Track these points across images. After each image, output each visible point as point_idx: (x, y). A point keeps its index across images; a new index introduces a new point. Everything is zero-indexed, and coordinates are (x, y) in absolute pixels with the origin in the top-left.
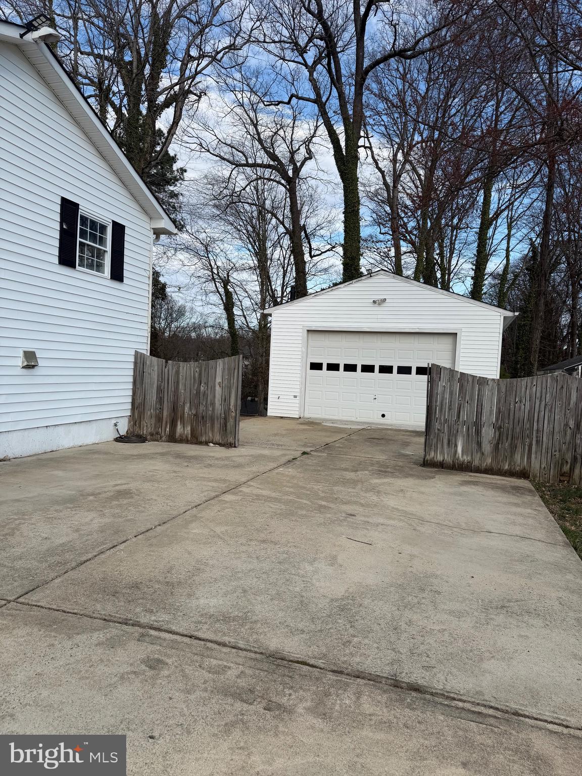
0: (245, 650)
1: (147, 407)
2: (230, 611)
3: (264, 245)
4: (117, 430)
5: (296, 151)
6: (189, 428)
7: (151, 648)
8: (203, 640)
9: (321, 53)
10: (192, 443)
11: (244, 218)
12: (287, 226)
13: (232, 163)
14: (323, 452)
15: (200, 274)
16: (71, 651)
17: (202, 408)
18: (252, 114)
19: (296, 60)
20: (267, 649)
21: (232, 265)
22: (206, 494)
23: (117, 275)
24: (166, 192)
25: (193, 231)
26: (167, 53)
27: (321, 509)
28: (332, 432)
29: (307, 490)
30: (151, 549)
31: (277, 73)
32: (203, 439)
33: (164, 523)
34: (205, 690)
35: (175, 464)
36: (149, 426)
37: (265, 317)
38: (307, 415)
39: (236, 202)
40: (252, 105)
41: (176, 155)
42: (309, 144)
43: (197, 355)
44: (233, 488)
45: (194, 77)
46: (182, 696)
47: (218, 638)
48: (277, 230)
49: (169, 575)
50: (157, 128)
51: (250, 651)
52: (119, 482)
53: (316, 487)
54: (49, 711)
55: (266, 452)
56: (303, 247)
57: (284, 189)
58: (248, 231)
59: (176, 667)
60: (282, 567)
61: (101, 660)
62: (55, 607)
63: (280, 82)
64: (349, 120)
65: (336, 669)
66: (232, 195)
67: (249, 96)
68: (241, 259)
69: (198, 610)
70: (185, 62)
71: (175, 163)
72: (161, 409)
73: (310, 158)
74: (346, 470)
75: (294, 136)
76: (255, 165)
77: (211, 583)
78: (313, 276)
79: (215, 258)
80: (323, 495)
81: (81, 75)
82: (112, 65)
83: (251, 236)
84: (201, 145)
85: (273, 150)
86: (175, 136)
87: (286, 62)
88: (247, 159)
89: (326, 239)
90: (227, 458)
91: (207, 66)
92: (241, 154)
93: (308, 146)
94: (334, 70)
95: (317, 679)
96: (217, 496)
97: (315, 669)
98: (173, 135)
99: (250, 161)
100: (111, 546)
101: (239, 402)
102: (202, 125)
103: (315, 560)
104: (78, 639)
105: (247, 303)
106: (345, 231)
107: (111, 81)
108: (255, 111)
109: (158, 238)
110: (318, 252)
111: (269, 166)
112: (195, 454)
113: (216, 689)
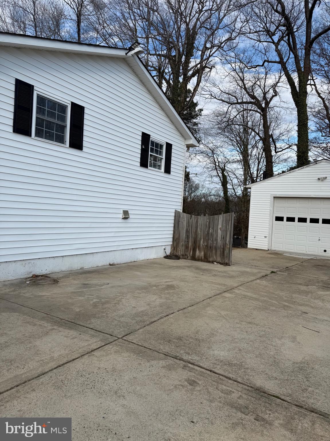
0: (242, 383)
1: (181, 241)
2: (232, 360)
3: (247, 147)
4: (165, 252)
5: (267, 92)
6: (203, 253)
7: (189, 373)
8: (218, 374)
9: (283, 34)
10: (204, 262)
11: (235, 133)
12: (261, 135)
13: (229, 103)
14: (285, 272)
15: (208, 166)
16: (149, 369)
17: (210, 242)
18: (241, 74)
19: (267, 40)
20: (255, 385)
21: (227, 160)
22: (214, 291)
23: (168, 170)
24: (191, 122)
25: (206, 143)
26: (194, 47)
27: (285, 307)
28: (290, 260)
29: (276, 295)
30: (187, 319)
31: (256, 50)
32: (211, 260)
33: (192, 305)
34: (220, 402)
35: (196, 273)
36: (181, 250)
37: (246, 189)
38: (273, 248)
39: (230, 125)
40: (241, 69)
41: (197, 102)
42: (275, 87)
43: (205, 211)
44: (230, 290)
45: (208, 59)
46: (208, 403)
47: (226, 374)
48: (255, 138)
49: (197, 335)
50: (188, 88)
51: (245, 385)
52: (168, 280)
53: (281, 294)
54: (141, 397)
55: (248, 270)
56: (271, 148)
57: (259, 115)
58: (237, 140)
59: (204, 386)
60: (262, 339)
61: (165, 376)
62: (140, 344)
63: (258, 54)
64: (301, 70)
65: (298, 404)
66: (229, 121)
67: (239, 65)
68: (233, 156)
69: (214, 357)
70: (204, 51)
71: (197, 106)
72: (188, 242)
73: (276, 95)
74: (300, 284)
75: (266, 84)
76: (242, 103)
77: (220, 342)
78: (277, 164)
79: (217, 157)
80: (286, 299)
81: (150, 66)
82: (165, 59)
83: (239, 143)
84: (211, 95)
85: (253, 93)
86: (197, 92)
87: (262, 43)
88: (237, 100)
89: (285, 141)
90: (225, 272)
91: (216, 51)
92: (233, 97)
93: (275, 88)
94: (292, 43)
95: (286, 408)
96: (220, 294)
97: (284, 402)
98: (196, 92)
99: (239, 101)
100: (166, 315)
101: (232, 240)
102: (212, 84)
103: (282, 337)
104: (153, 362)
105: (235, 181)
106: (298, 136)
107: (165, 67)
108: (243, 73)
109: (188, 149)
110: (280, 150)
111: (251, 103)
112: (206, 268)
113: (226, 402)
